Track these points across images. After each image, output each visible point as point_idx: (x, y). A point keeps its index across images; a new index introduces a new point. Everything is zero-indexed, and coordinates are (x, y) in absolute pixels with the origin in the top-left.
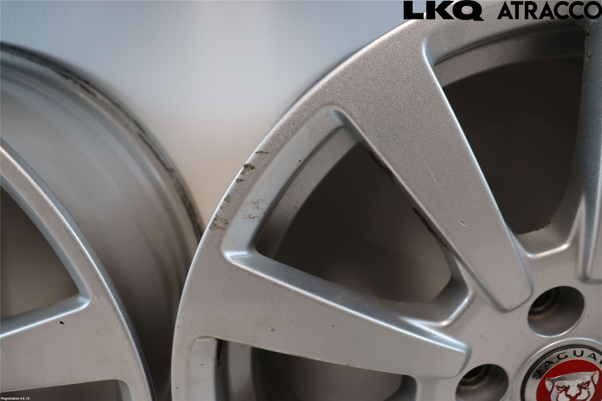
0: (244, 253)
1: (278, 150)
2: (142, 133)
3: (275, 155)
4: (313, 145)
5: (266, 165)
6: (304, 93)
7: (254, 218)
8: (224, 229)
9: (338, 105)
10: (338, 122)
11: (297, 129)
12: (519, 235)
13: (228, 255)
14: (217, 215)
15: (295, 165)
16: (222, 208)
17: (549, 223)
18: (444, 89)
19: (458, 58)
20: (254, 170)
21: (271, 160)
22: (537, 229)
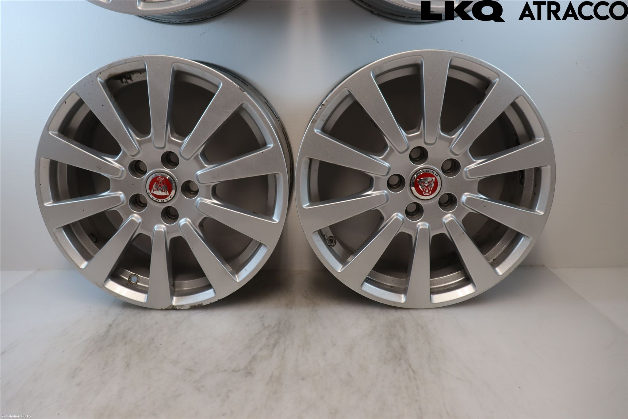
0: (320, 131)
1: (331, 100)
2: (266, 102)
3: (330, 102)
4: (341, 100)
5: (328, 105)
6: (341, 82)
7: (323, 120)
8: (315, 123)
9: (348, 88)
10: (348, 93)
11: (337, 95)
12: (406, 131)
13: (315, 130)
14: (313, 119)
15: (335, 105)
16: (315, 116)
17: (416, 127)
18: (379, 86)
19: (391, 72)
20: (324, 106)
21: (329, 103)
22: (413, 129)
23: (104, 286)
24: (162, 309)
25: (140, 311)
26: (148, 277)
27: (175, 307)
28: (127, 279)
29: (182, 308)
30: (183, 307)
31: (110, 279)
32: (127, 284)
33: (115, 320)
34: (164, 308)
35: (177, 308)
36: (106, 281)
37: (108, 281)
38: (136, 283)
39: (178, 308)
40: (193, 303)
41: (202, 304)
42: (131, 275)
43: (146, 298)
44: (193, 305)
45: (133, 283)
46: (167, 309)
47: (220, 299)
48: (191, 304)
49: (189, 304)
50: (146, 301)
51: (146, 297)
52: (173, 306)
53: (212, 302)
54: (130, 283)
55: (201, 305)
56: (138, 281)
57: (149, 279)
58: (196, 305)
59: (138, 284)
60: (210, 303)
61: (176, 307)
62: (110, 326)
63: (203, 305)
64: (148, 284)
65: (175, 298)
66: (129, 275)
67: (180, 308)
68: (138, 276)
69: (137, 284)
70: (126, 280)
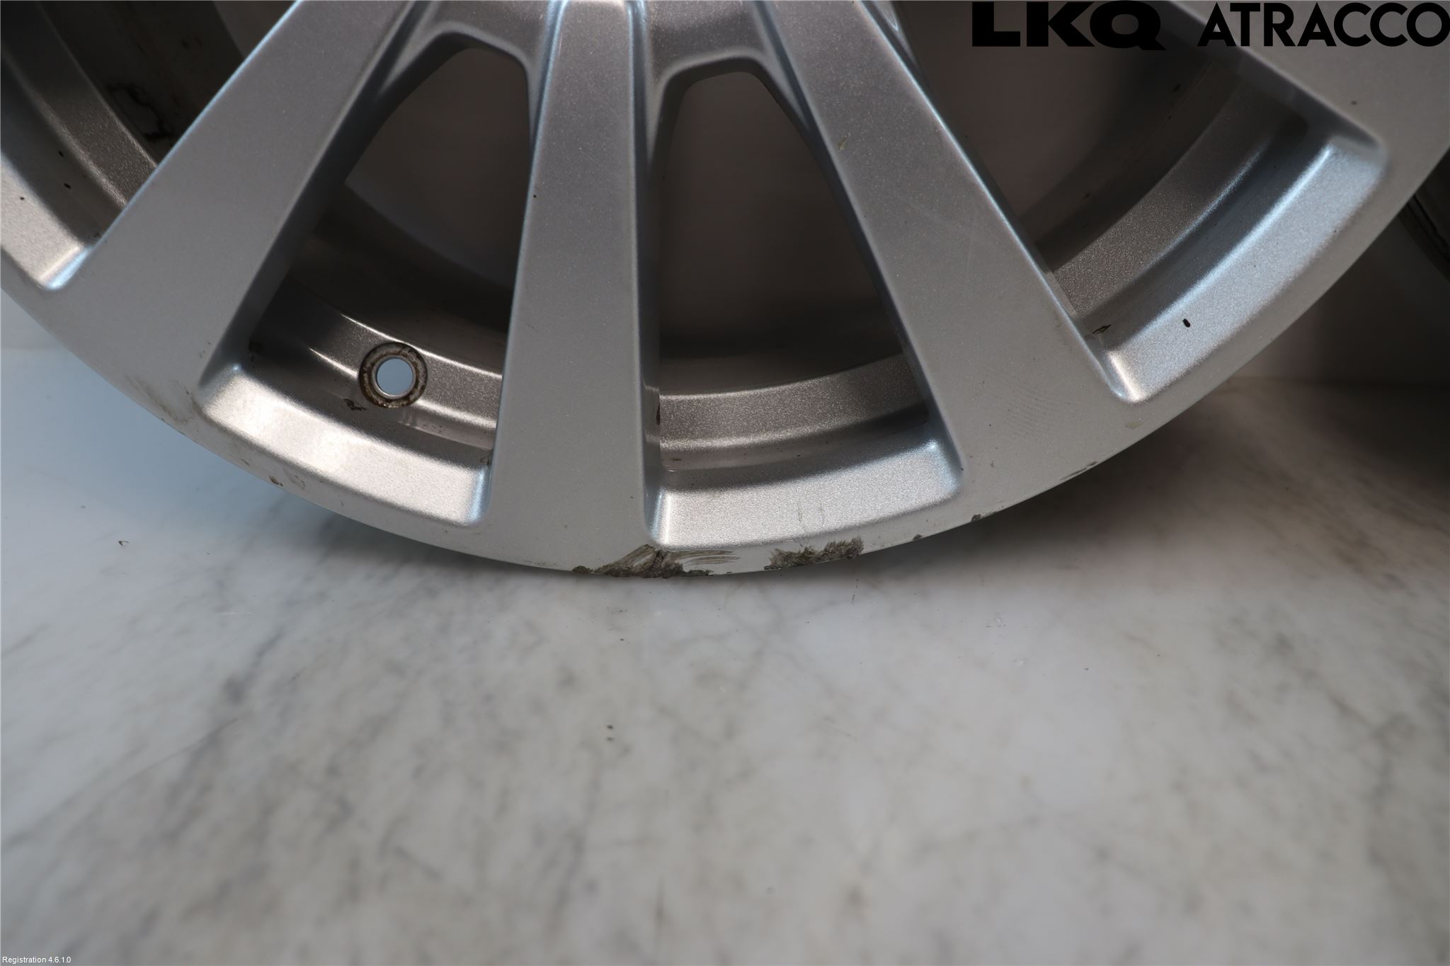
23: (198, 410)
24: (581, 573)
25: (433, 576)
26: (499, 368)
27: (667, 559)
28: (353, 373)
29: (719, 569)
30: (724, 560)
31: (236, 368)
32: (350, 403)
33: (271, 643)
34: (593, 565)
35: (686, 569)
36: (213, 374)
37: (228, 380)
38: (408, 399)
39: (687, 565)
40: (797, 539)
41: (861, 548)
42: (374, 350)
43: (478, 498)
44: (797, 549)
45: (389, 401)
46: (615, 573)
47: (985, 511)
48: (782, 541)
49: (766, 544)
50: (474, 514)
51: (479, 490)
52: (660, 554)
53: (925, 534)
54: (371, 399)
55: (849, 552)
56: (419, 387)
57: (499, 377)
58: (819, 547)
59: (421, 403)
60: (910, 539)
61: (679, 561)
62: (235, 690)
63: (867, 549)
64: (494, 413)
65: (671, 504)
66: (363, 351)
67: (704, 567)
68: (419, 356)
69: (410, 402)
70: (346, 379)
